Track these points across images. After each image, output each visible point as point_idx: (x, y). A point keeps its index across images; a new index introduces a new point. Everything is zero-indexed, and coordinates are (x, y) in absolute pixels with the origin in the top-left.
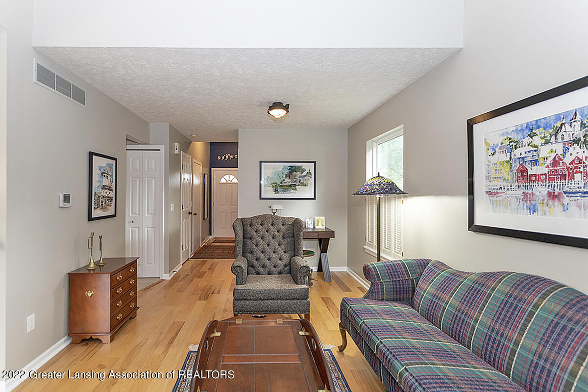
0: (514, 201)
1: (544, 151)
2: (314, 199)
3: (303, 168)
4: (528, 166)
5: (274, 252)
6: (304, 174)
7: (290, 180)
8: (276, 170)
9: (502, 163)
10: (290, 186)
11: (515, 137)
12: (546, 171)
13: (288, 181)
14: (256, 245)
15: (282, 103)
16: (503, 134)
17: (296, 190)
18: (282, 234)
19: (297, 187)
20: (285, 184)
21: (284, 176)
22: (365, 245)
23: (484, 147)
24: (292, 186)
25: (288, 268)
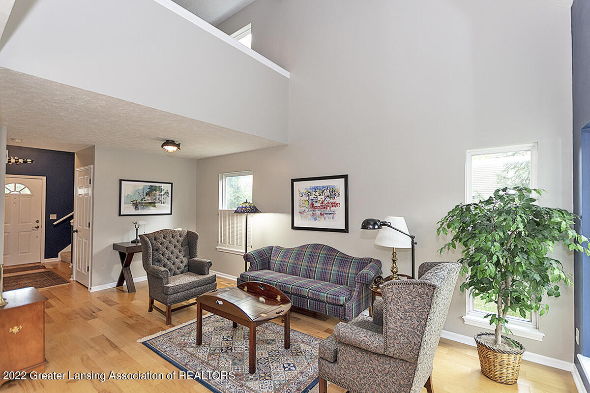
0: (309, 216)
1: (319, 198)
2: (171, 214)
3: (162, 188)
4: (314, 203)
5: (177, 258)
6: (163, 193)
7: (150, 198)
8: (136, 188)
9: (305, 200)
10: (150, 203)
11: (309, 190)
12: (320, 205)
13: (148, 199)
14: (163, 255)
15: (174, 141)
16: (305, 189)
17: (155, 206)
18: (181, 243)
19: (156, 204)
20: (145, 202)
21: (145, 194)
22: (218, 246)
23: (298, 193)
24: (152, 204)
25: (187, 267)
